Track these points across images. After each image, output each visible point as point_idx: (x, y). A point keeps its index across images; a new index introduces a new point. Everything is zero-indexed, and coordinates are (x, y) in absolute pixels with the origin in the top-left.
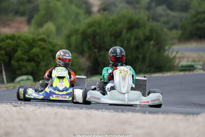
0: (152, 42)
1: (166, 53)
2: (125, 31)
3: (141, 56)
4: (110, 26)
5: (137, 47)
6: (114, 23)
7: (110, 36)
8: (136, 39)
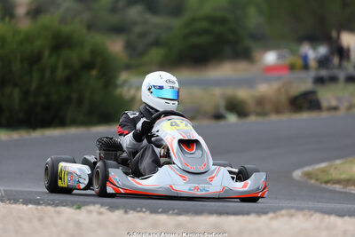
0: (94, 73)
1: (118, 91)
2: (46, 54)
3: (74, 96)
4: (21, 43)
5: (68, 81)
6: (29, 38)
7: (22, 61)
8: (66, 66)
